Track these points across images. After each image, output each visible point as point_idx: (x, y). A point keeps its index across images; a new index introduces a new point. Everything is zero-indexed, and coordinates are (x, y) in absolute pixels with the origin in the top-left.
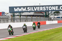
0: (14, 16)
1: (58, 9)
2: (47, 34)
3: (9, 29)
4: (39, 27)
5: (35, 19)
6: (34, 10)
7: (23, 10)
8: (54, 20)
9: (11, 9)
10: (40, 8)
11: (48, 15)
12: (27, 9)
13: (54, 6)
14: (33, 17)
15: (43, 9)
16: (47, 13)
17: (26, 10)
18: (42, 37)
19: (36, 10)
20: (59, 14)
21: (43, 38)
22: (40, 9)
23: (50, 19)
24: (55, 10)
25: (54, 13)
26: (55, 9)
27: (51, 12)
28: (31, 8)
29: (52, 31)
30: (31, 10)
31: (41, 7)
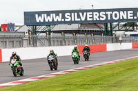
0: (35, 32)
1: (133, 16)
2: (109, 72)
3: (13, 62)
4: (87, 58)
5: (83, 40)
6: (79, 20)
7: (55, 20)
8: (125, 41)
9: (29, 17)
10: (93, 15)
11: (111, 31)
12: (63, 17)
13: (123, 10)
14: (78, 35)
15: (99, 17)
16: (109, 26)
17: (63, 20)
18: (97, 80)
19: (83, 19)
20: (135, 28)
21: (100, 82)
22: (93, 17)
23: (116, 40)
24: (127, 20)
25: (125, 25)
26: (125, 18)
27: (117, 23)
28: (73, 14)
29: (120, 66)
30: (73, 20)
31: (95, 13)
